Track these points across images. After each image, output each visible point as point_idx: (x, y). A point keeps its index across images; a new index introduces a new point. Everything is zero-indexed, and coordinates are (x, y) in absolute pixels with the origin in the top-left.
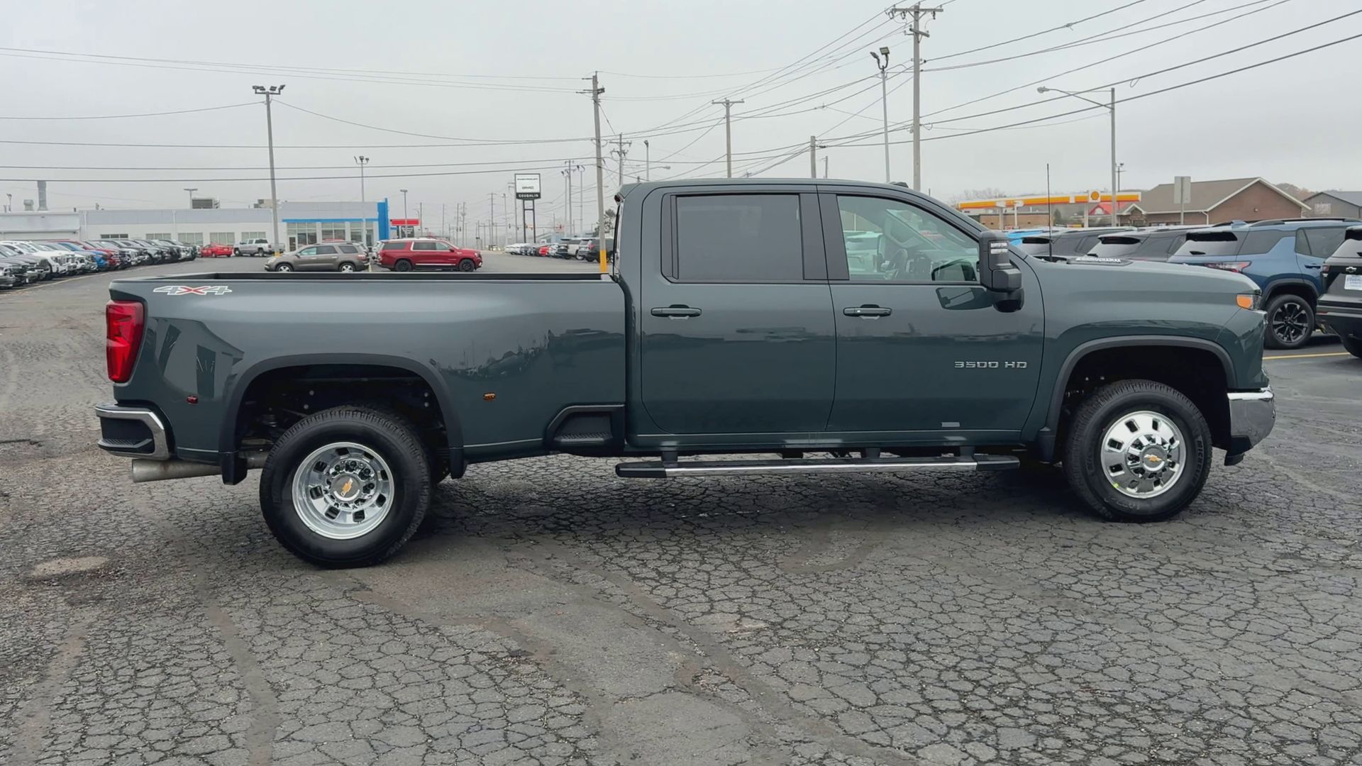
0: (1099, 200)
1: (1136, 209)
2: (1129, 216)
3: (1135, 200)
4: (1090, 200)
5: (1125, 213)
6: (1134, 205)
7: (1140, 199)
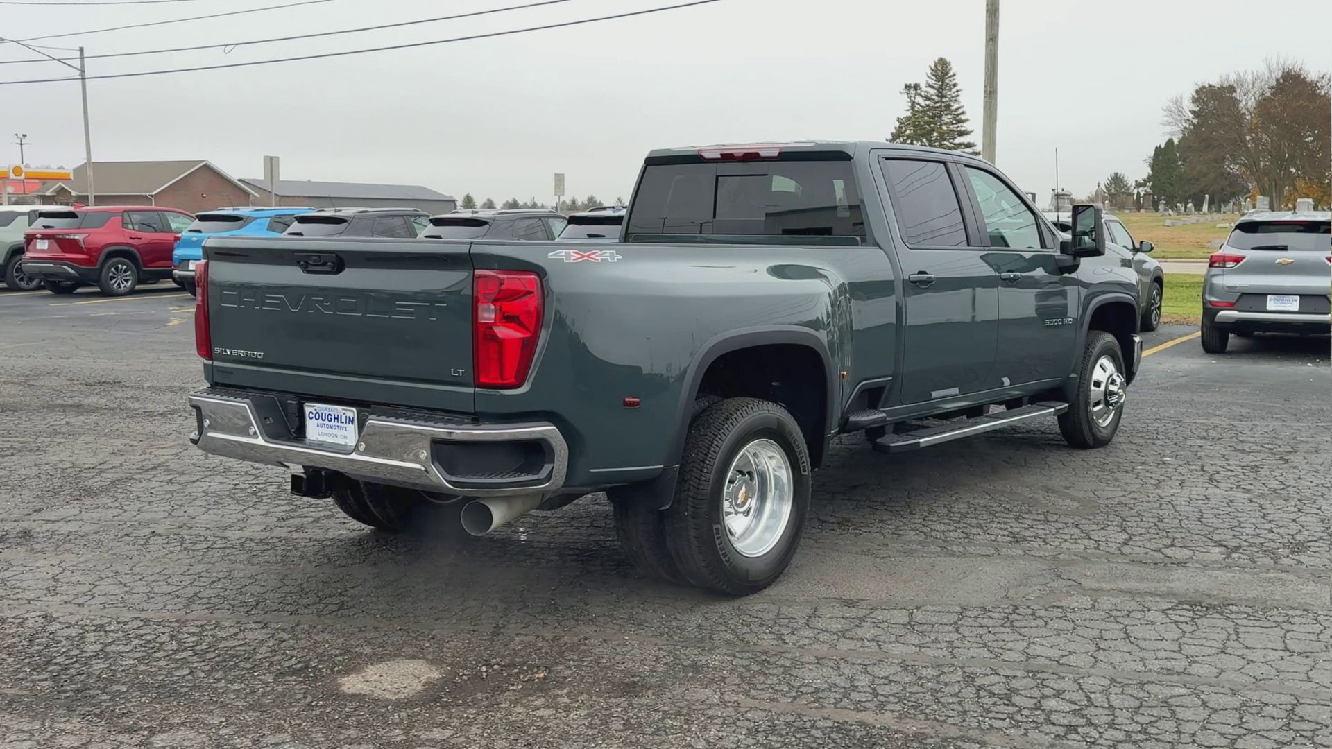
0: (23, 176)
1: (63, 188)
2: (54, 196)
3: (65, 179)
4: (12, 176)
5: (48, 194)
6: (60, 184)
7: (72, 177)
